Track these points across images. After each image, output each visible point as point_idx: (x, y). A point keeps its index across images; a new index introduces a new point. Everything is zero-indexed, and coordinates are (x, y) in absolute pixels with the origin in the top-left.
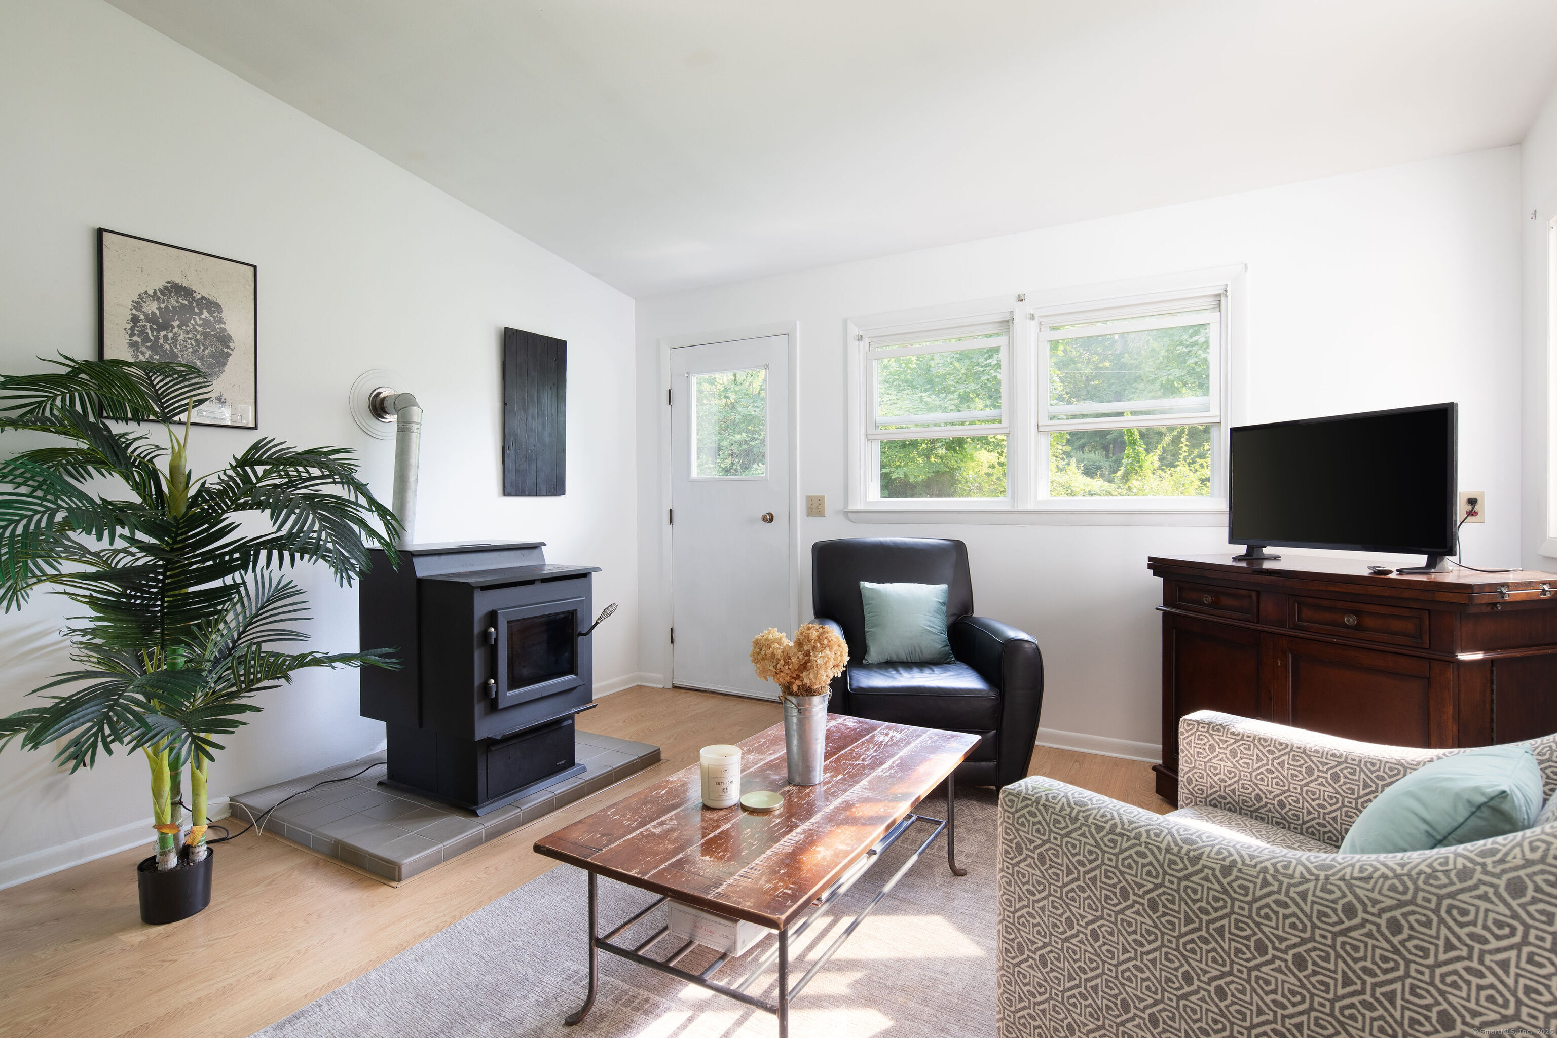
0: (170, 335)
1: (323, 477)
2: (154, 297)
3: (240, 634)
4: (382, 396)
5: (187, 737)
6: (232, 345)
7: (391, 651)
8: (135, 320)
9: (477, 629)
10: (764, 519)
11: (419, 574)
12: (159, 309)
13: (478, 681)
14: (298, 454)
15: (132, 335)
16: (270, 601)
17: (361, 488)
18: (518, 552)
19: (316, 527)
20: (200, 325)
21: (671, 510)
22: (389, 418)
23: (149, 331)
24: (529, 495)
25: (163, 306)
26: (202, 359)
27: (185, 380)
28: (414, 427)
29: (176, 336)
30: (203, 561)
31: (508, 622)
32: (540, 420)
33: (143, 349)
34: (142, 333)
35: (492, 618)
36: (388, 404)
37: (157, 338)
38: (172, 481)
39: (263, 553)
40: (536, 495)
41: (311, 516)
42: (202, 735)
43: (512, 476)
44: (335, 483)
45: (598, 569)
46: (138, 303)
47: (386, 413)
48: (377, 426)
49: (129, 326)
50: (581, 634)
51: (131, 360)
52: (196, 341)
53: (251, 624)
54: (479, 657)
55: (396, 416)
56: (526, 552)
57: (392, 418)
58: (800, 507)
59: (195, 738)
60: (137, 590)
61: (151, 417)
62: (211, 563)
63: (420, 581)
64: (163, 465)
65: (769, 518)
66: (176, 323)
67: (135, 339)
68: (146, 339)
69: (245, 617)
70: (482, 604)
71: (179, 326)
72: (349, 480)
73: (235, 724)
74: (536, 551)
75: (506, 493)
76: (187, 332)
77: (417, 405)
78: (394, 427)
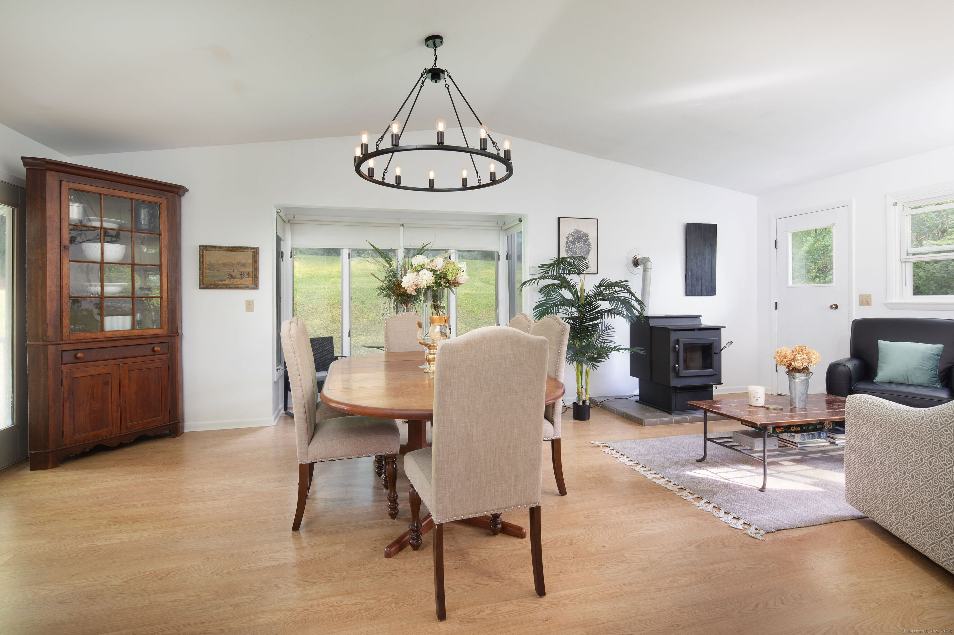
0: (575, 246)
1: (622, 291)
2: (572, 235)
3: (597, 340)
4: (637, 258)
5: (590, 364)
6: (591, 247)
7: (642, 348)
8: (567, 243)
9: (672, 345)
10: (831, 307)
11: (651, 325)
12: (573, 238)
13: (672, 364)
14: (613, 283)
15: (566, 248)
16: (605, 330)
17: (633, 294)
18: (690, 319)
19: (621, 307)
20: (583, 242)
21: (776, 303)
22: (639, 267)
23: (570, 246)
24: (698, 295)
25: (573, 237)
26: (583, 253)
27: (581, 261)
28: (649, 270)
29: (577, 246)
30: (591, 316)
31: (684, 344)
32: (703, 262)
33: (569, 252)
34: (569, 246)
35: (677, 342)
36: (639, 261)
37: (572, 248)
38: (581, 293)
39: (606, 314)
40: (701, 295)
41: (620, 303)
42: (593, 363)
43: (690, 287)
44: (625, 292)
45: (724, 327)
46: (568, 238)
47: (639, 265)
48: (635, 270)
49: (565, 245)
50: (715, 353)
51: (566, 256)
52: (582, 247)
53: (600, 337)
54: (672, 356)
55: (642, 266)
56: (693, 319)
57: (641, 267)
58: (855, 301)
59: (592, 363)
60: (576, 323)
61: (573, 273)
62: (593, 316)
63: (651, 327)
64: (578, 287)
65: (836, 307)
66: (577, 242)
67: (567, 249)
68: (569, 249)
69: (598, 335)
70: (674, 336)
71: (577, 243)
72: (629, 292)
73: (602, 361)
74: (698, 319)
75: (687, 294)
76: (579, 244)
77: (650, 261)
78: (642, 270)
